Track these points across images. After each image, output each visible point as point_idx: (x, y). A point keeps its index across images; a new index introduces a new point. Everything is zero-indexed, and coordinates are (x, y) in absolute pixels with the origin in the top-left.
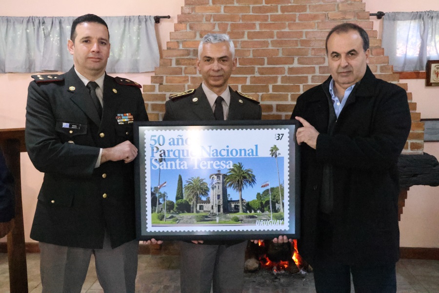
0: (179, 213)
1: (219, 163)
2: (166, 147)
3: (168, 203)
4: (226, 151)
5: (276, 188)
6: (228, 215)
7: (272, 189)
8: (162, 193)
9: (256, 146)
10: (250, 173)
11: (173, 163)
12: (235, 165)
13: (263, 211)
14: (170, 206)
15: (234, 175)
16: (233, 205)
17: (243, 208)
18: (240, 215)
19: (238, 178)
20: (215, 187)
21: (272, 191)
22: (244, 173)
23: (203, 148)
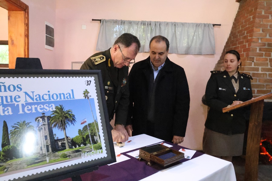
0: (7, 160)
1: (42, 107)
4: (48, 95)
5: (92, 124)
6: (57, 153)
7: (89, 125)
9: (72, 90)
10: (70, 113)
12: (56, 107)
13: (85, 145)
15: (57, 116)
16: (60, 143)
17: (68, 145)
18: (67, 151)
19: (61, 119)
20: (42, 128)
21: (89, 127)
22: (65, 114)
23: (26, 93)
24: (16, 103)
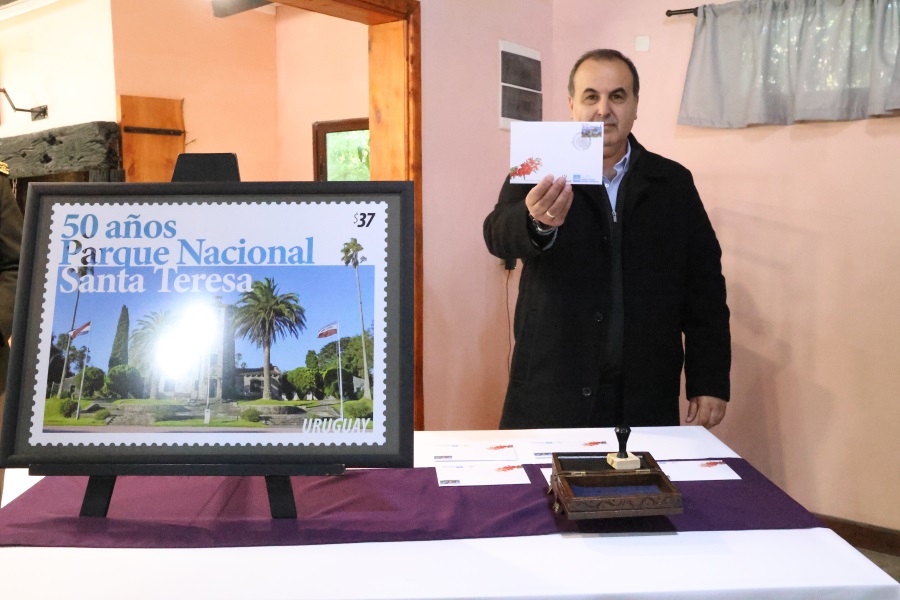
0: (115, 398)
2: (99, 242)
3: (89, 374)
4: (238, 251)
5: (355, 339)
6: (235, 404)
7: (345, 342)
8: (78, 348)
9: (310, 241)
10: (292, 302)
11: (111, 277)
12: (256, 284)
13: (320, 396)
14: (94, 382)
15: (253, 306)
16: (247, 381)
17: (271, 388)
18: (265, 404)
19: (263, 315)
21: (344, 347)
22: (277, 304)
23: (184, 243)
24: (157, 267)
